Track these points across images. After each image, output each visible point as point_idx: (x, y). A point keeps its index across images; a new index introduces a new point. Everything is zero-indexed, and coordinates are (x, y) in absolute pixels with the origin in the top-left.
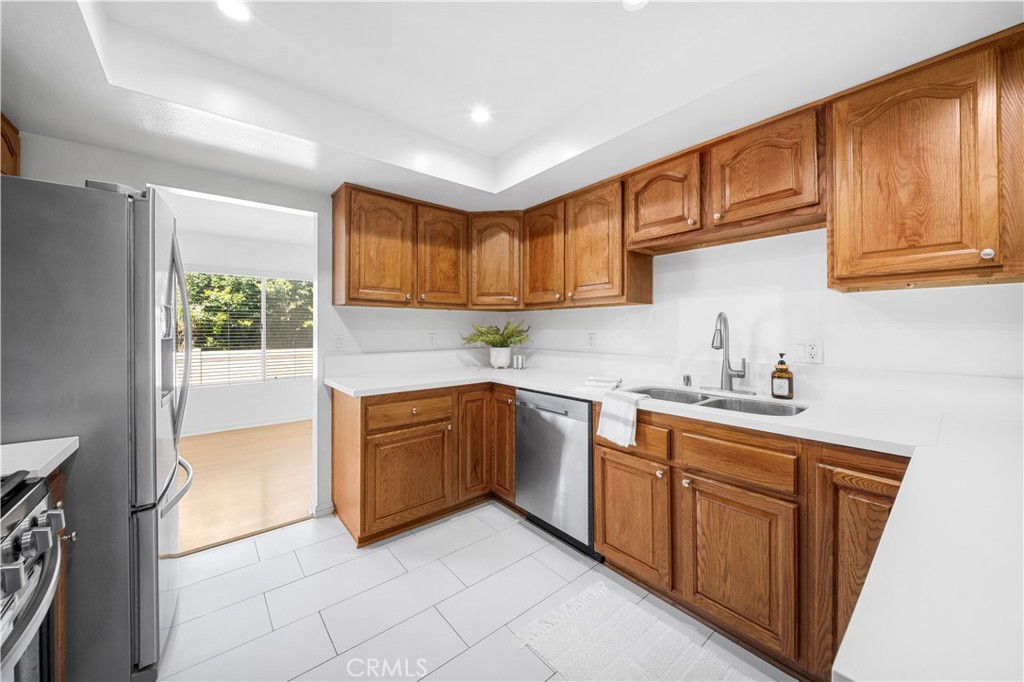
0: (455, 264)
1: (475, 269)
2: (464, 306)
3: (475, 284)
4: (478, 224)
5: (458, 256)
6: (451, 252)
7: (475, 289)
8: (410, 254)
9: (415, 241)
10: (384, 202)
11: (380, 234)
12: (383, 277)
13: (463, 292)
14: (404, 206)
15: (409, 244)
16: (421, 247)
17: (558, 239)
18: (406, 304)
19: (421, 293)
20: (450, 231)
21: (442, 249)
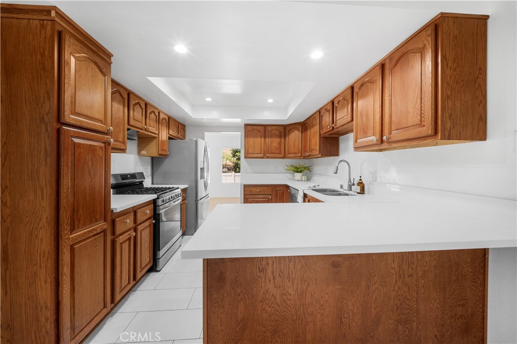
0: (280, 144)
1: (287, 145)
2: (284, 157)
3: (287, 150)
4: (288, 128)
5: (281, 141)
6: (278, 140)
7: (287, 152)
8: (263, 142)
9: (265, 137)
10: (255, 127)
11: (254, 137)
12: (255, 150)
13: (283, 153)
14: (261, 127)
15: (263, 139)
16: (267, 139)
17: (309, 132)
18: (262, 158)
19: (267, 154)
20: (277, 132)
21: (275, 139)
